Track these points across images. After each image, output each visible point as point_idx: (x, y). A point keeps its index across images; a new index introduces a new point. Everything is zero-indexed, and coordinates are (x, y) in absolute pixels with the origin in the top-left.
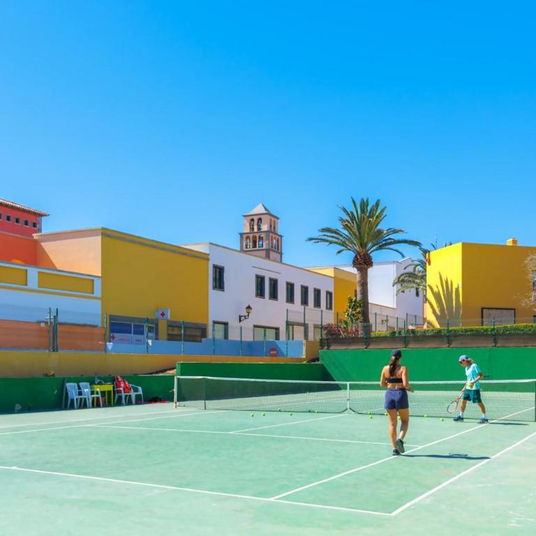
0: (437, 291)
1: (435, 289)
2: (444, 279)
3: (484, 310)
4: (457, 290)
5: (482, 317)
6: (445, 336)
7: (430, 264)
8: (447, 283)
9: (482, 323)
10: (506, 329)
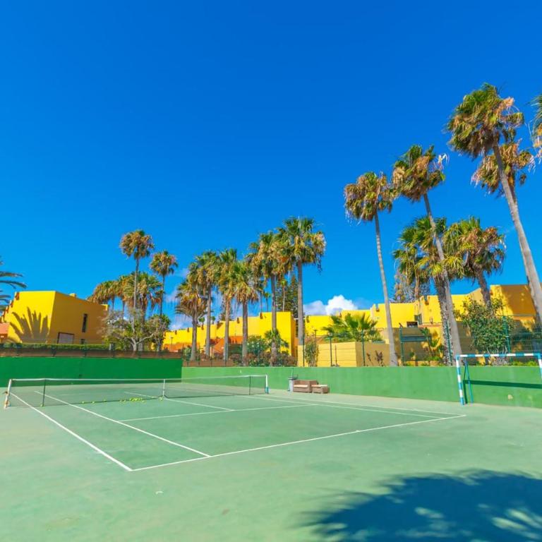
0: (23, 318)
1: (21, 316)
2: (32, 312)
3: (61, 334)
4: (46, 320)
5: (58, 338)
6: (49, 349)
7: (12, 307)
8: (35, 315)
9: (58, 341)
10: (90, 347)
